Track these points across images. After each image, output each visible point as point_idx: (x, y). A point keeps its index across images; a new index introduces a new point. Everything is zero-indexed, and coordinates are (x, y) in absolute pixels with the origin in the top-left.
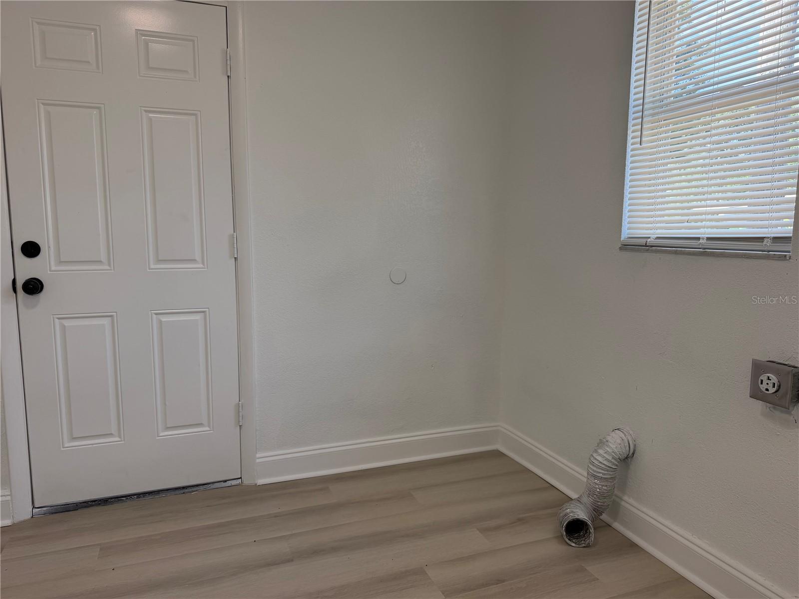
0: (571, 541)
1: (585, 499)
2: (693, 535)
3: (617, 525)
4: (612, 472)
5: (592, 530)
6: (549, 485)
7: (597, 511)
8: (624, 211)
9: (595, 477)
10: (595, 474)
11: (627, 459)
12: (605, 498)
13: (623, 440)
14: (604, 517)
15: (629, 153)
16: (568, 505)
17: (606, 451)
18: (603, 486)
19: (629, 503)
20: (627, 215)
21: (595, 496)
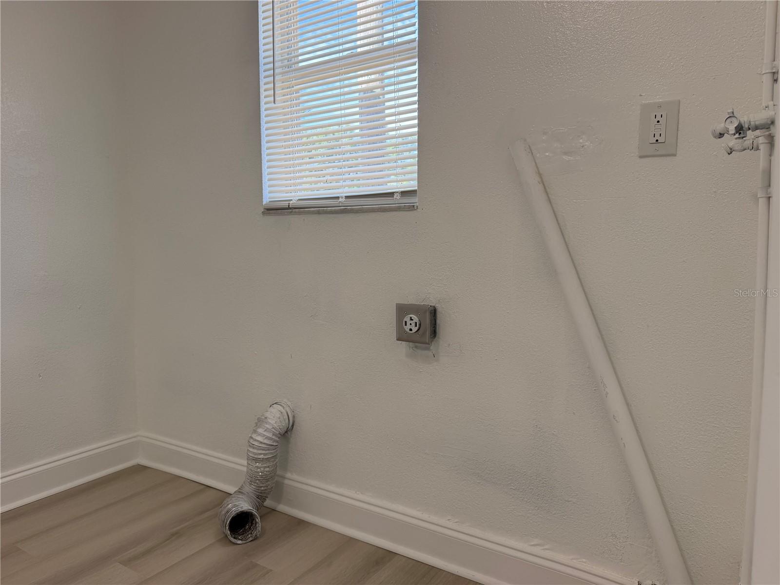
0: (236, 539)
1: (248, 489)
2: (356, 492)
3: (282, 508)
4: (274, 450)
5: (258, 520)
6: (203, 487)
7: (260, 497)
8: (263, 174)
9: (256, 460)
10: (256, 456)
11: (286, 434)
12: (268, 480)
13: (281, 413)
14: (268, 503)
15: (263, 113)
16: (229, 500)
17: (266, 428)
18: (265, 467)
19: (294, 479)
20: (267, 178)
21: (258, 481)
